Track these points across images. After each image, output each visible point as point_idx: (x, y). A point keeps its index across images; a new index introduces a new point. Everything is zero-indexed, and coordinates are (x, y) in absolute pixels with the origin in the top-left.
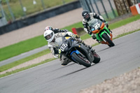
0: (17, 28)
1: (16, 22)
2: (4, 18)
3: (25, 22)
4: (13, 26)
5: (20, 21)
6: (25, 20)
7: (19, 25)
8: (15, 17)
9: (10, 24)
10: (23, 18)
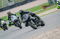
0: (19, 6)
1: (18, 3)
2: (13, 2)
3: (22, 3)
4: (17, 5)
5: (20, 3)
6: (22, 2)
7: (19, 4)
8: (18, 1)
9: (16, 4)
10: (21, 1)
